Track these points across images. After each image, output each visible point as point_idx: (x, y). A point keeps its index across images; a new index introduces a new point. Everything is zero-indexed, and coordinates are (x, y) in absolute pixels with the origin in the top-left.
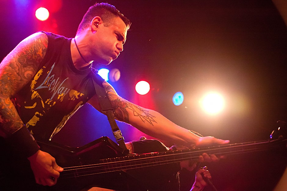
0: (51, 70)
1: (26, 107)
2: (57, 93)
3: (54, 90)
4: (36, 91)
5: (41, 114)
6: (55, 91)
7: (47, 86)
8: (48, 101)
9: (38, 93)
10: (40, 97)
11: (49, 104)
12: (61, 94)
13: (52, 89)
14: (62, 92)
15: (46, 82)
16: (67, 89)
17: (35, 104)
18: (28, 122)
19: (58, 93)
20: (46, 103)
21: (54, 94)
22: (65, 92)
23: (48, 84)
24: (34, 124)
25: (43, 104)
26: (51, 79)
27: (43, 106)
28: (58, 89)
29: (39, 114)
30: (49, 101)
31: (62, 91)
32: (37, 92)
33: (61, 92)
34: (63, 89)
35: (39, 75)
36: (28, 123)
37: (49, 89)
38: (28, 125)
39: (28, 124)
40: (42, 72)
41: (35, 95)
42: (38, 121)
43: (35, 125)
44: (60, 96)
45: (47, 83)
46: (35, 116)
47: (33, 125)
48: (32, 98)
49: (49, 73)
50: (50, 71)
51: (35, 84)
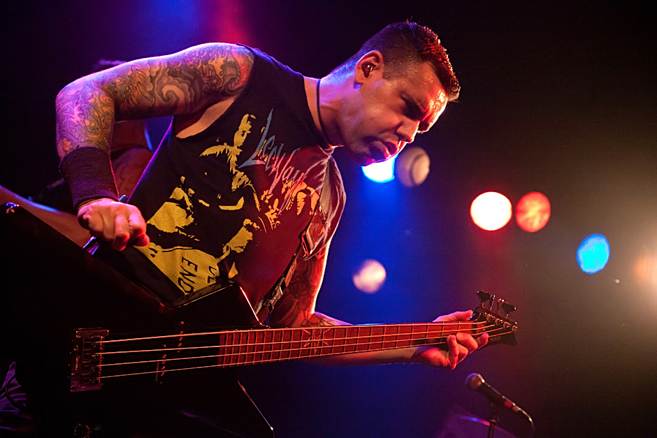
0: (268, 125)
1: (222, 208)
2: (281, 178)
3: (275, 172)
4: (241, 170)
5: (255, 225)
6: (277, 173)
7: (263, 159)
8: (266, 196)
9: (245, 176)
10: (251, 185)
11: (267, 201)
12: (287, 182)
13: (271, 169)
14: (290, 178)
15: (261, 150)
16: (298, 171)
17: (241, 202)
18: (229, 241)
19: (283, 179)
20: (262, 199)
21: (276, 181)
22: (294, 177)
23: (263, 156)
24: (242, 247)
25: (257, 202)
26: (269, 145)
27: (258, 207)
28: (283, 171)
29: (251, 223)
30: (268, 195)
31: (289, 174)
32: (243, 173)
33: (287, 177)
34: (291, 171)
35: (245, 135)
36: (227, 244)
37: (267, 168)
38: (227, 250)
39: (228, 247)
40: (250, 126)
41: (240, 179)
42: (250, 240)
43: (242, 250)
44: (285, 186)
45: (262, 152)
46: (243, 228)
47: (239, 251)
48: (232, 188)
49: (265, 130)
50: (265, 126)
51: (238, 154)
